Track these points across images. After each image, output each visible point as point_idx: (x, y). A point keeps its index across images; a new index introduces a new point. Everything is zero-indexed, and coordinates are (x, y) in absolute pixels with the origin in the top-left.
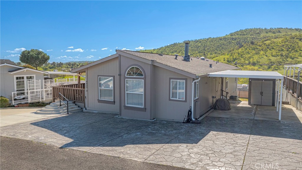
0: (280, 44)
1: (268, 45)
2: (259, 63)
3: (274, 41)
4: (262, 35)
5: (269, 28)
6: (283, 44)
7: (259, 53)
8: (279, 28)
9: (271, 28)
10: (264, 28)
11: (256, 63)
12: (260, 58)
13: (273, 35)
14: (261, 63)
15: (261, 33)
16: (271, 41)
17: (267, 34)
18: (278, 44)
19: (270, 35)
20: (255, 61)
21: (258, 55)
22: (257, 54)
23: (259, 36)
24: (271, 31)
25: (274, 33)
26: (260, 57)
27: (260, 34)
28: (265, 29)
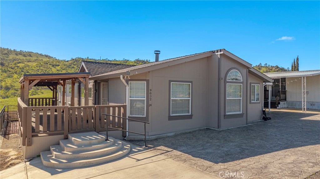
0: (35, 68)
1: (21, 68)
2: (13, 88)
3: (28, 65)
4: (11, 57)
5: (18, 50)
6: (38, 68)
7: (12, 76)
8: (30, 52)
9: (21, 51)
10: (12, 49)
11: (10, 87)
12: (14, 82)
13: (24, 58)
14: (16, 88)
15: (10, 54)
16: (24, 64)
17: (17, 56)
18: (33, 68)
19: (21, 58)
20: (8, 85)
21: (11, 78)
22: (9, 77)
23: (7, 57)
24: (21, 53)
25: (25, 56)
26: (14, 80)
27: (8, 56)
28: (14, 51)
